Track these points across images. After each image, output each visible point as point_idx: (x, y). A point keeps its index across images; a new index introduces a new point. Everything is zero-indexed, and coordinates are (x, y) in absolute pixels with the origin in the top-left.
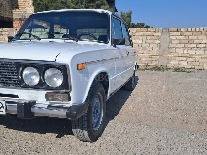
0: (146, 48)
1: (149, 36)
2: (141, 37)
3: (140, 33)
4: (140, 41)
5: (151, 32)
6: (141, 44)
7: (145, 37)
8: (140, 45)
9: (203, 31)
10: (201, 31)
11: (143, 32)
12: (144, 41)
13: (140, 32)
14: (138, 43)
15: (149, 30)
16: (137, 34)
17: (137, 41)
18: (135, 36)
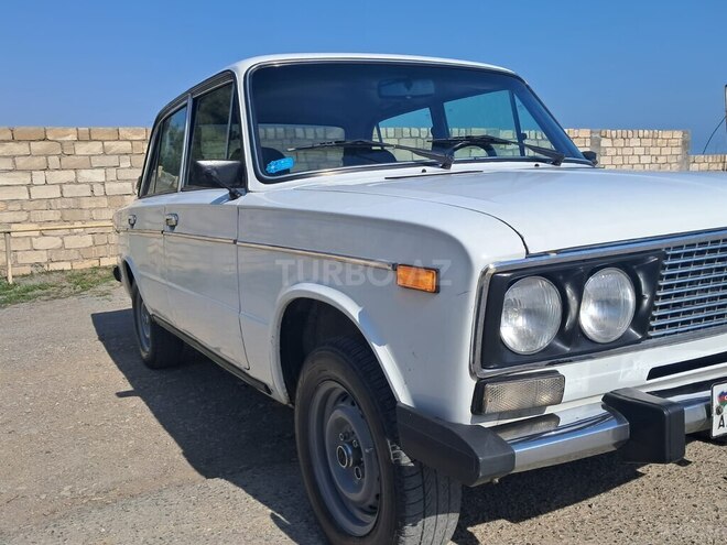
0: (123, 200)
1: (128, 157)
2: (96, 161)
3: (91, 144)
4: (98, 176)
5: (131, 141)
6: (103, 183)
7: (113, 160)
8: (98, 190)
9: (286, 138)
10: (281, 140)
11: (103, 141)
12: (112, 173)
13: (91, 140)
14: (91, 184)
15: (124, 132)
16: (82, 149)
17: (86, 175)
18: (74, 154)
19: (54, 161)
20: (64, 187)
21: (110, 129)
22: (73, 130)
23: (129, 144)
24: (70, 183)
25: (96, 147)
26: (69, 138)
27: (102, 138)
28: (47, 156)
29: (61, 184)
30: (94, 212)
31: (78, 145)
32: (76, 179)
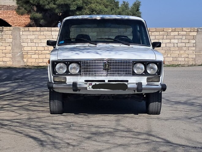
0: (182, 48)
1: (185, 36)
2: (176, 37)
4: (176, 41)
5: (186, 32)
6: (177, 43)
7: (180, 37)
8: (176, 45)
12: (180, 41)
13: (175, 31)
14: (174, 43)
15: (184, 29)
16: (173, 34)
17: (173, 41)
18: (170, 35)
19: (165, 37)
20: (167, 44)
21: (181, 28)
22: (171, 28)
23: (185, 32)
24: (169, 43)
25: (176, 33)
26: (169, 31)
27: (178, 31)
28: (163, 35)
29: (166, 43)
30: (174, 51)
31: (171, 33)
32: (170, 42)
